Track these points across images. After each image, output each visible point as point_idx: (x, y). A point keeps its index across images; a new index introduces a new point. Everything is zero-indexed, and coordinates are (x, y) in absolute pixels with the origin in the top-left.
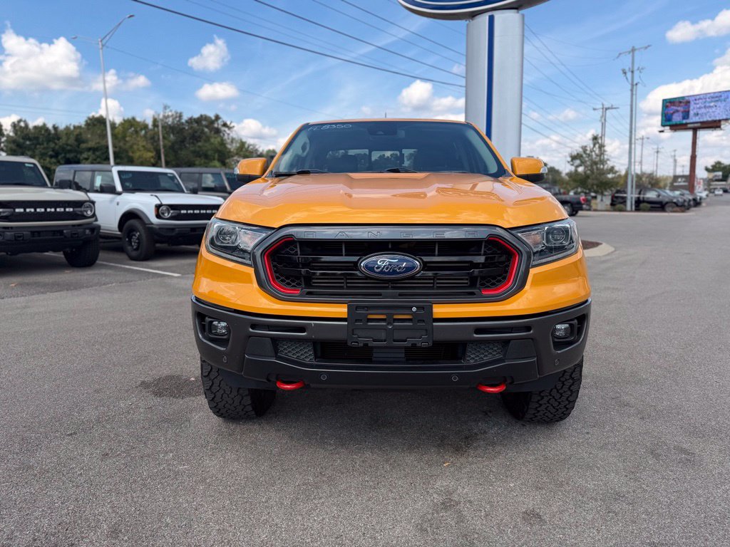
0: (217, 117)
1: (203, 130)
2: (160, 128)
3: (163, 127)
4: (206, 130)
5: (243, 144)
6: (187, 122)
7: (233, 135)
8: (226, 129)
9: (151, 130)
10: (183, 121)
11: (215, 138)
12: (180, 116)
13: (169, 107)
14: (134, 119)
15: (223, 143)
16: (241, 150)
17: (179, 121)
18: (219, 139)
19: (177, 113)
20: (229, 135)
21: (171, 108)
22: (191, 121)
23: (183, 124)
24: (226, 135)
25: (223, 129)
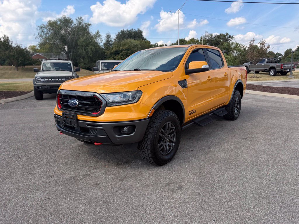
0: (227, 34)
1: (220, 40)
2: (203, 41)
3: (204, 41)
4: (222, 40)
5: (237, 44)
6: (214, 37)
7: (233, 41)
8: (231, 39)
9: (200, 42)
10: (213, 37)
11: (225, 43)
12: (212, 36)
13: (208, 32)
14: (193, 38)
15: (229, 45)
16: (236, 47)
17: (211, 37)
18: (227, 43)
19: (210, 34)
20: (232, 41)
21: (208, 33)
22: (216, 37)
23: (212, 38)
24: (230, 41)
25: (229, 39)
